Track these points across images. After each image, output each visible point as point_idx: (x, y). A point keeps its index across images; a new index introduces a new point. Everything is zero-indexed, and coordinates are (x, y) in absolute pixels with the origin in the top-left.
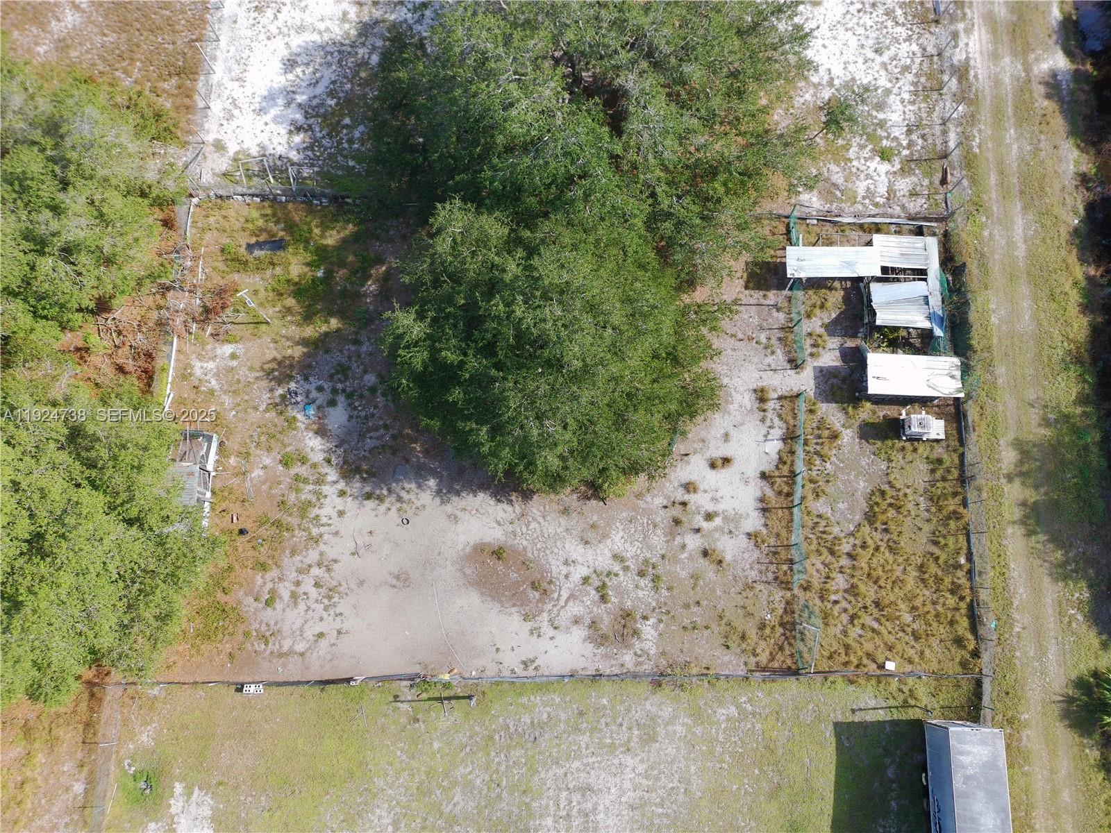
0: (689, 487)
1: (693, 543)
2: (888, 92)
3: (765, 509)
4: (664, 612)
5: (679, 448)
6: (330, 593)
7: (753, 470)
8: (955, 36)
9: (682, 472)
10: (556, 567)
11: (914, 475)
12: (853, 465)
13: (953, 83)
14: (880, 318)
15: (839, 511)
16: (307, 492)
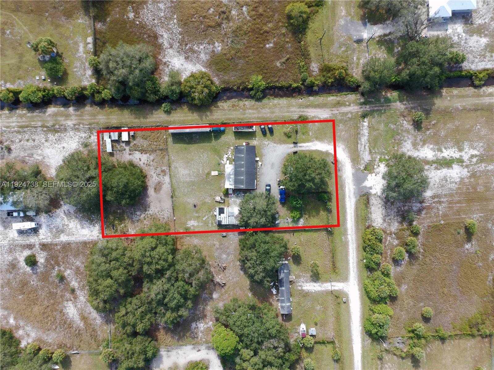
0: (144, 164)
1: (151, 163)
2: (79, 136)
3: (146, 153)
4: (161, 166)
5: (138, 165)
7: (141, 155)
8: (68, 126)
9: (142, 165)
10: (156, 181)
11: (139, 133)
12: (139, 141)
13: (77, 126)
14: (117, 138)
15: (145, 143)
16: (149, 216)
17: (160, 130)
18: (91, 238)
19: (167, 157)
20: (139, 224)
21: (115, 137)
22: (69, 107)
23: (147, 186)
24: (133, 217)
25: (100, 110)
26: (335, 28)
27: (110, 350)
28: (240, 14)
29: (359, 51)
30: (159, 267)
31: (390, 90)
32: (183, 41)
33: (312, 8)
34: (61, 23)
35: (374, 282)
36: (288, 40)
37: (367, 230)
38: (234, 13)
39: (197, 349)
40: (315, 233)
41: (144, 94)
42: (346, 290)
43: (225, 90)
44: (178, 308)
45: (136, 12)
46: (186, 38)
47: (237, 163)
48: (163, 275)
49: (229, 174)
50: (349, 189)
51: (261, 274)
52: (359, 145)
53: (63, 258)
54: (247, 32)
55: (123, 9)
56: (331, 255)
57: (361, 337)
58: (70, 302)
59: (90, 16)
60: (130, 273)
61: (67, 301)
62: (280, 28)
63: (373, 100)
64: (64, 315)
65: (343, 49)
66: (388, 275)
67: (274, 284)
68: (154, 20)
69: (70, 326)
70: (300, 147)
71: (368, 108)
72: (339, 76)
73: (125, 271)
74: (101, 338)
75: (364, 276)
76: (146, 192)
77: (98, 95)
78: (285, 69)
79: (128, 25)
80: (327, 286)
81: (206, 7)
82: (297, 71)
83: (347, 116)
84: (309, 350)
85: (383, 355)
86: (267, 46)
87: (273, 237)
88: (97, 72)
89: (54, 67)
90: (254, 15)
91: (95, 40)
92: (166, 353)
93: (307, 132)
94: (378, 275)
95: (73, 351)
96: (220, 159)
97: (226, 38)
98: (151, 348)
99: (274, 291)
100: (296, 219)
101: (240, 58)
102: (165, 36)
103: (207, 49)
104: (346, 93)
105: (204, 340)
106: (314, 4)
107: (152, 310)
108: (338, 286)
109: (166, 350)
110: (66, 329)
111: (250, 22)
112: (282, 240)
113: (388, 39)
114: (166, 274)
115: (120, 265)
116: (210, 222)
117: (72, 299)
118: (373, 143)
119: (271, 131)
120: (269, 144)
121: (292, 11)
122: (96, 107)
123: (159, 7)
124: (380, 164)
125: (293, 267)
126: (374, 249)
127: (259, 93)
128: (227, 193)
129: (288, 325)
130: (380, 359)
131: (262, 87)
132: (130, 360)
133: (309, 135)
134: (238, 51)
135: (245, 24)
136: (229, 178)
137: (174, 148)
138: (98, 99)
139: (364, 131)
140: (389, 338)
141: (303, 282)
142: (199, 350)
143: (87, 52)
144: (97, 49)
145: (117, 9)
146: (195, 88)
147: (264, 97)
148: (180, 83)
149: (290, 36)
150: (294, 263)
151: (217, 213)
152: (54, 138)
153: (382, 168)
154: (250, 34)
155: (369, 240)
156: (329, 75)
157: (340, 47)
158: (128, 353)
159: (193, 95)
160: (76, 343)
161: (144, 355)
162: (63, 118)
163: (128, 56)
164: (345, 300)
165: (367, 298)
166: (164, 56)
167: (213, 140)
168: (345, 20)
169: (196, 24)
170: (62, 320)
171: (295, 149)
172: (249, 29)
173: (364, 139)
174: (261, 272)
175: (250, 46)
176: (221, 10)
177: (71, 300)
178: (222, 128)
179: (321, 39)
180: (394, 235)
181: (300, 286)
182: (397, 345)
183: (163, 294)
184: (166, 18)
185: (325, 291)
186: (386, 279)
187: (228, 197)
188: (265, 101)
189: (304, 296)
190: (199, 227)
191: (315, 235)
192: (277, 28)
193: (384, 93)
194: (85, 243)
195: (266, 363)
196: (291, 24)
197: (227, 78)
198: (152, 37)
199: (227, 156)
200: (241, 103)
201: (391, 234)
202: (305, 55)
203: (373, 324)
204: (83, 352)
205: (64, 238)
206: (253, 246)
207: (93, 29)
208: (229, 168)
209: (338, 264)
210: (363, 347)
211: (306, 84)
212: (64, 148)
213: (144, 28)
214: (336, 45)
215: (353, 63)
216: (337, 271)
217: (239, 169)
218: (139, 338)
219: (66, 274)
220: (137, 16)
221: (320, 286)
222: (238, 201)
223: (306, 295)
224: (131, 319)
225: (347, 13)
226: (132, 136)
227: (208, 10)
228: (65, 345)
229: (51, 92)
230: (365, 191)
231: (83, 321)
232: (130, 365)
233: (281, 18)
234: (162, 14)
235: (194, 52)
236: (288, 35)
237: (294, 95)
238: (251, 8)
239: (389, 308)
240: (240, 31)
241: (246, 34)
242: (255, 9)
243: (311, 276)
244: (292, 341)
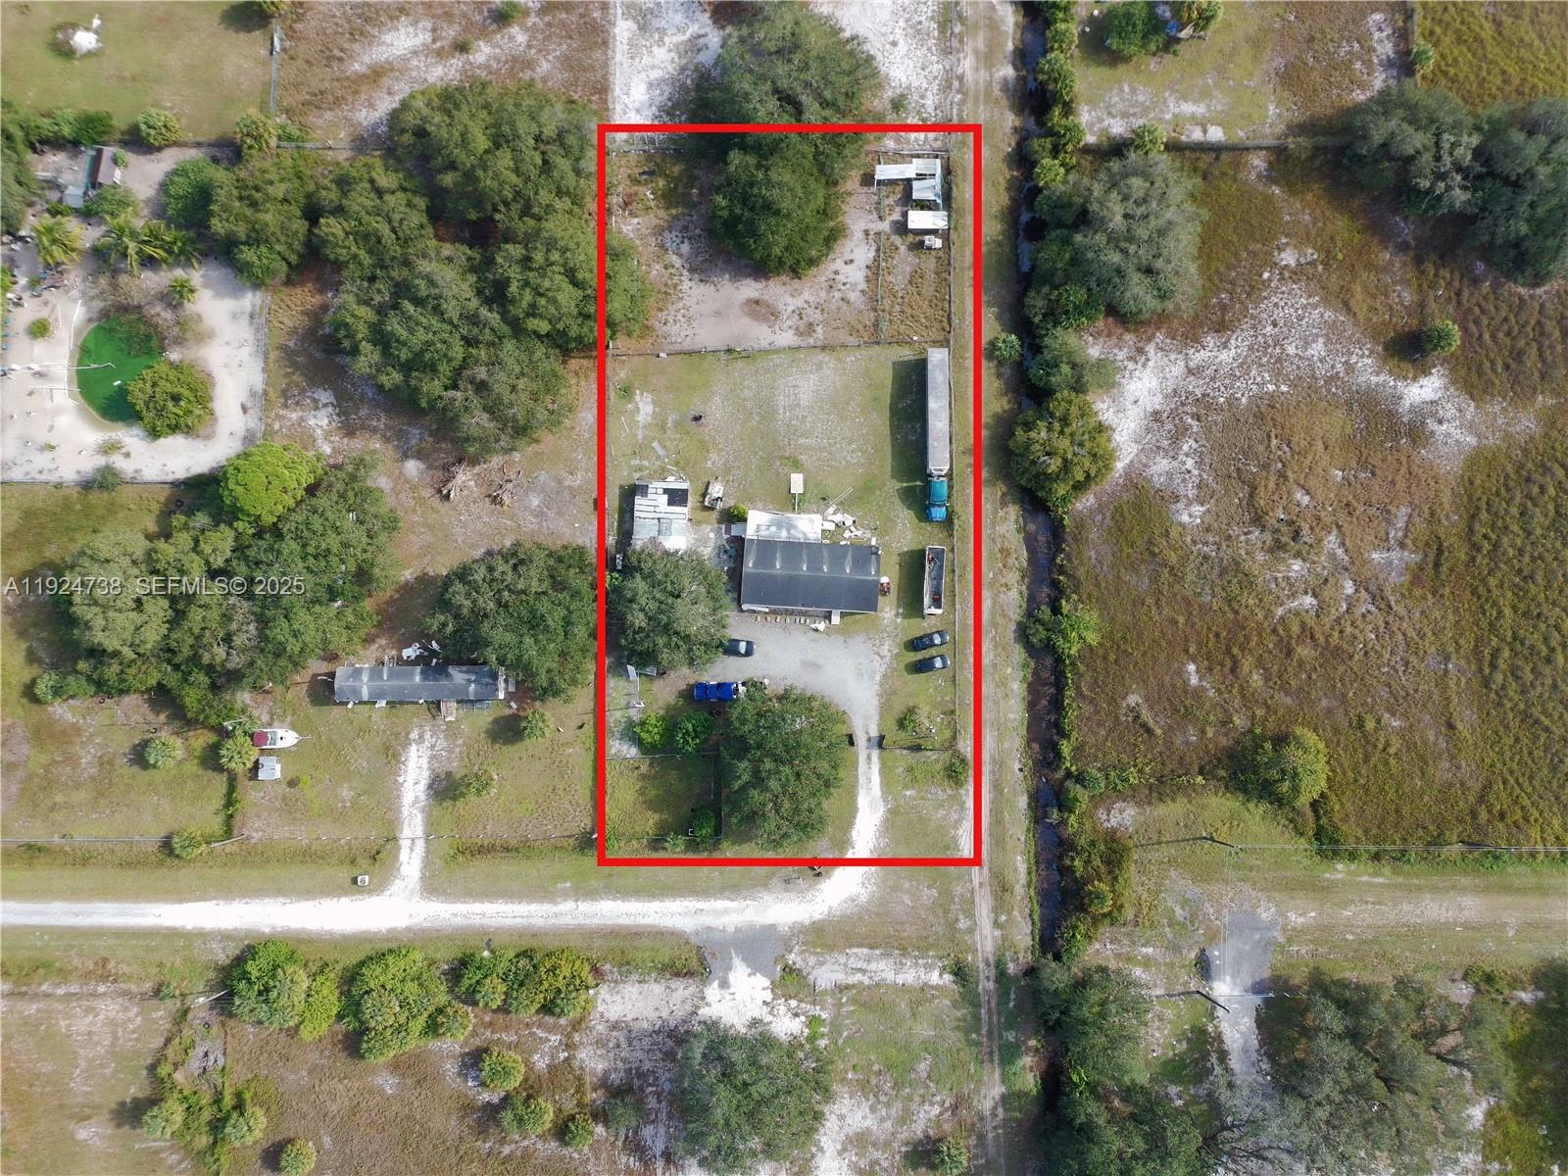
0: (836, 273)
1: (837, 295)
2: (926, 90)
3: (868, 280)
4: (826, 323)
5: (831, 255)
6: (689, 319)
7: (863, 265)
8: (959, 60)
9: (834, 267)
10: (781, 307)
11: (929, 264)
12: (904, 261)
13: (956, 84)
14: (915, 196)
15: (898, 279)
16: (676, 280)
17: (937, 325)
18: (618, 108)
19: (853, 341)
20: (650, 249)
21: (918, 190)
22: (1015, 68)
23: (767, 279)
24: (674, 233)
25: (1002, 155)
26: (1246, 887)
27: (273, 142)
28: (1291, 585)
29: (1171, 965)
30: (514, 288)
31: (1043, 1065)
32: (1208, 407)
33: (1310, 814)
34: (1267, 54)
35: (412, 980)
36: (1210, 735)
37: (587, 967)
38: (1296, 567)
39: (249, 404)
40: (588, 793)
41: (1048, 279)
42: (397, 886)
43: (1056, 531)
44: (381, 339)
45: (1297, 274)
46: (1219, 419)
47: (825, 553)
48: (488, 302)
49: (790, 526)
50: (726, 911)
51: (467, 603)
52: (865, 951)
53: (563, 24)
54: (1235, 605)
55: (1308, 235)
56: (514, 843)
57: (236, 929)
58: (428, 37)
59: (1287, 137)
60: (502, 209)
61: (434, 30)
62: (1249, 709)
63: (1011, 1004)
64: (391, 18)
65: (1178, 911)
66: (433, 1028)
67: (434, 653)
68: (1275, 324)
69: (357, 34)
70: (869, 757)
71: (986, 985)
72: (1091, 893)
73: (508, 194)
74: (312, 119)
75: (437, 950)
76: (749, 276)
77: (1049, 146)
78: (1117, 718)
79: (1259, 246)
80: (412, 826)
81: (1312, 482)
82: (1113, 757)
83: (961, 917)
84: (211, 759)
85: (169, 1002)
86: (1192, 668)
87: (584, 651)
88: (1117, 149)
89: (1134, 26)
90: (1287, 630)
91: (1216, 149)
92: (248, 308)
93: (915, 779)
94: (434, 996)
95: (281, 40)
96: (841, 503)
97: (1217, 539)
98: (264, 261)
99: (410, 652)
100: (637, 730)
101: (1155, 578)
102: (1225, 356)
103: (1184, 480)
104: (1036, 917)
105: (277, 426)
106: (1324, 821)
107: (384, 267)
108: (411, 861)
109: (257, 309)
110: (349, 21)
111: (1266, 618)
112: (574, 682)
113: (1209, 1065)
114: (490, 310)
115: (528, 180)
116: (645, 463)
117: (438, 44)
118: (872, 1000)
119: (923, 667)
120: (882, 657)
121: (1300, 744)
122: (1013, 144)
123: (1314, 341)
124: (803, 1018)
125: (485, 716)
126: (522, 984)
127: (1043, 634)
128: (733, 517)
129: (299, 692)
130: (157, 992)
131: (1060, 642)
132: (235, 192)
133: (906, 787)
134: (1177, 576)
135: (1261, 600)
136: (779, 525)
137: (881, 365)
138: (1037, 148)
139: (913, 971)
140: (223, 1024)
141: (433, 747)
142: (245, 409)
143: (1178, 123)
144: (1187, 153)
145: (1307, 217)
146: (1062, 432)
147: (1029, 647)
148: (1079, 387)
149: (1224, 741)
150: (496, 721)
151: (673, 483)
152: (923, 18)
153: (786, 1025)
154: (1231, 616)
155: (553, 970)
156: (1097, 862)
157: (1185, 903)
158: (257, 189)
159: (1042, 424)
160: (303, 47)
161: (249, 237)
162: (981, 46)
163: (1162, 233)
164: (363, 881)
165: (362, 956)
166: (1162, 349)
167: (898, 485)
168: (1273, 924)
169: (1261, 448)
170: (377, 13)
171: (861, 741)
172: (1243, 612)
173: (885, 970)
174: (474, 602)
175: (1191, 614)
176: (1305, 527)
177: (434, 41)
178: (939, 513)
179: (1212, 839)
180: (563, 1055)
181: (421, 736)
182: (200, 1051)
183: (428, 296)
184: (1279, 360)
185: (398, 818)
186: (421, 1021)
187: (720, 522)
188: (1018, 653)
189: (388, 748)
190: (630, 428)
191: (583, 792)
192: (1248, 700)
193: (1033, 1043)
194: (602, 89)
195: (181, 606)
196: (1258, 746)
197: (1093, 536)
198: (1223, 315)
199: (849, 522)
200: (1013, 577)
201: (569, 1046)
202: (1161, 787)
203: (275, 967)
204: (274, 66)
205: (623, 29)
206: (558, 585)
207: (1249, 143)
208: (810, 526)
209: (481, 866)
210: (202, 935)
211: (1069, 784)
212: (894, 44)
213: (1249, 295)
214: (1194, 890)
215: (1133, 943)
216: (461, 858)
217: (805, 557)
218: (300, 226)
219: (515, 30)
220: (1287, 275)
221: (416, 801)
222: (707, 552)
223: (392, 755)
224: (360, 200)
225: (1294, 929)
226: (922, 243)
227: (1303, 487)
228: (299, 18)
229: (1061, 15)
230: (715, 965)
231: (368, 72)
232: (218, 190)
233: (1280, 714)
234: (1291, 350)
235: (1176, 438)
236: (1226, 735)
237: (1036, 746)
238: (1311, 622)
239: (325, 1026)
240: (1240, 583)
241: (1229, 601)
242: (1308, 634)
243: (449, 774)
244: (244, 697)
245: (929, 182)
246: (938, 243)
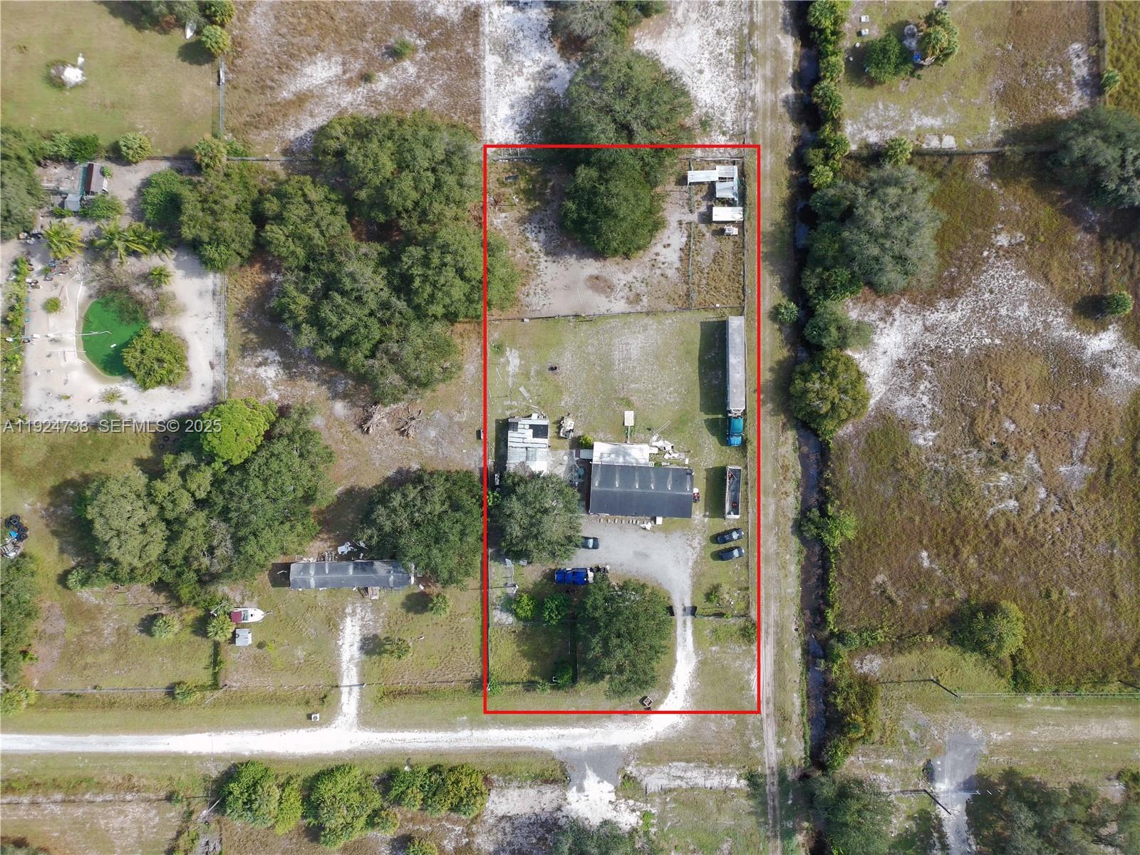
0: (657, 254)
1: (658, 272)
2: (726, 109)
3: (681, 260)
4: (650, 293)
5: (653, 241)
6: (546, 292)
7: (677, 248)
8: (751, 84)
9: (655, 250)
10: (615, 281)
11: (728, 247)
12: (709, 245)
13: (749, 104)
14: (718, 195)
15: (704, 259)
16: (535, 261)
17: (734, 294)
18: (489, 126)
19: (670, 307)
20: (515, 237)
21: (720, 190)
22: (794, 87)
23: (605, 259)
24: (533, 225)
25: (784, 159)
26: (961, 715)
27: (224, 160)
28: (1000, 492)
29: (906, 771)
30: (417, 283)
31: (812, 844)
32: (940, 357)
33: (1009, 662)
34: (990, 78)
35: (355, 791)
36: (937, 604)
37: (481, 777)
38: (1003, 478)
39: (215, 362)
40: (478, 650)
41: (820, 261)
42: (340, 720)
43: (823, 451)
44: (319, 324)
45: (1010, 252)
46: (948, 365)
47: (652, 474)
48: (397, 290)
49: (626, 454)
50: (581, 736)
51: (388, 523)
52: (683, 764)
53: (444, 59)
54: (958, 508)
55: (1017, 221)
56: (424, 688)
57: (224, 753)
58: (339, 69)
59: (1004, 145)
60: (404, 215)
61: (344, 64)
62: (966, 585)
63: (790, 802)
64: (310, 54)
65: (912, 733)
66: (371, 822)
67: (361, 549)
68: (991, 292)
69: (283, 67)
70: (685, 622)
71: (772, 787)
72: (849, 724)
73: (409, 204)
74: (252, 136)
75: (371, 765)
76: (591, 257)
77: (821, 155)
78: (868, 592)
79: (980, 230)
80: (350, 676)
81: (1017, 413)
82: (864, 623)
83: (753, 739)
84: (201, 627)
85: (178, 806)
86: (924, 554)
87: (475, 552)
88: (875, 156)
89: (889, 59)
90: (996, 526)
91: (949, 155)
92: (211, 287)
93: (718, 638)
94: (372, 801)
95: (226, 73)
96: (662, 433)
97: (945, 457)
98: (224, 257)
99: (344, 549)
100: (514, 606)
101: (897, 487)
102: (954, 317)
103: (920, 412)
104: (807, 738)
105: (237, 379)
106: (1019, 667)
107: (314, 261)
108: (349, 702)
109: (218, 289)
110: (277, 57)
111: (980, 516)
112: (467, 574)
113: (931, 841)
114: (399, 298)
115: (424, 193)
116: (515, 403)
117: (348, 75)
118: (688, 799)
119: (723, 555)
120: (694, 548)
121: (1006, 615)
122: (792, 150)
123: (1020, 305)
124: (638, 813)
125: (400, 595)
126: (434, 794)
127: (815, 531)
128: (580, 444)
129: (263, 577)
130: (169, 798)
131: (827, 538)
132: (199, 206)
133: (712, 644)
134: (915, 486)
135: (977, 504)
136: (617, 453)
137: (690, 326)
138: (812, 156)
139: (717, 777)
140: (219, 822)
141: (363, 619)
142: (212, 366)
143: (920, 134)
144: (927, 158)
145: (1018, 208)
146: (831, 384)
147: (804, 541)
148: (842, 344)
149: (947, 608)
150: (409, 597)
151: (535, 420)
152: (723, 51)
153: (627, 819)
154: (954, 515)
155: (457, 782)
156: (853, 699)
157: (916, 727)
158: (216, 202)
159: (815, 376)
160: (242, 78)
161: (211, 239)
162: (769, 73)
163: (911, 232)
164: (316, 718)
165: (317, 770)
166: (905, 312)
167: (706, 417)
168: (980, 741)
169: (979, 388)
170: (299, 51)
171: (678, 611)
172: (964, 512)
173: (696, 777)
174: (393, 523)
175: (924, 514)
176: (1011, 452)
177: (344, 72)
178: (736, 440)
179: (937, 682)
180: (465, 841)
181: (354, 611)
182: (203, 841)
183: (352, 290)
184: (994, 319)
185: (339, 671)
186: (363, 820)
187: (571, 448)
188: (795, 543)
189: (330, 620)
190: (503, 377)
191: (475, 652)
192: (966, 578)
193: (806, 824)
194: (476, 111)
195: (176, 527)
196: (974, 614)
197: (851, 455)
198: (952, 284)
199: (669, 448)
200: (791, 487)
201: (469, 834)
202: (900, 643)
203: (255, 784)
204: (222, 94)
205: (491, 62)
206: (456, 507)
207: (974, 150)
208: (640, 454)
209: (401, 704)
210: (200, 757)
211: (832, 641)
212: (701, 72)
213: (972, 269)
214: (923, 718)
215: (879, 756)
216: (386, 700)
217: (637, 478)
218: (249, 229)
219: (407, 63)
220: (1001, 253)
221: (352, 658)
222: (561, 471)
223: (333, 624)
224: (296, 211)
225: (995, 744)
226: (723, 231)
227: (1010, 418)
228: (239, 55)
229: (831, 48)
230: (573, 775)
231: (295, 98)
232: (187, 205)
233: (989, 588)
234: (1003, 312)
235: (915, 380)
236: (949, 604)
237: (808, 612)
238: (1014, 520)
239: (293, 824)
240: (962, 491)
241: (953, 504)
242: (1011, 528)
243: (376, 636)
244: (223, 589)
245: (728, 184)
246: (735, 231)
